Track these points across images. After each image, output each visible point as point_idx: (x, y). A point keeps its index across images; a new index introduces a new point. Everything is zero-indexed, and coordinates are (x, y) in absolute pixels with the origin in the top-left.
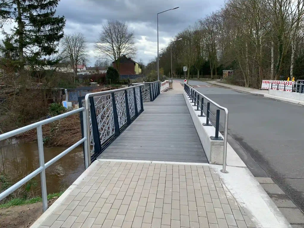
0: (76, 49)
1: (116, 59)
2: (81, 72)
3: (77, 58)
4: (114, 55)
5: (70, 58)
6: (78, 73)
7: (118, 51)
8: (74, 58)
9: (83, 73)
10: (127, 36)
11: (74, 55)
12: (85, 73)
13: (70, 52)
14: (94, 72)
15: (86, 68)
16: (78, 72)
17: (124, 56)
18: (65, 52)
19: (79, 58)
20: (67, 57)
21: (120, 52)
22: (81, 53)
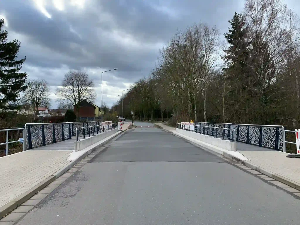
0: (38, 93)
1: (76, 103)
2: (43, 114)
3: (39, 101)
4: (74, 99)
5: (32, 101)
6: (38, 116)
7: (78, 96)
8: (36, 101)
9: (44, 115)
10: (87, 83)
11: (36, 98)
12: (45, 115)
13: (32, 96)
14: (55, 114)
15: (49, 110)
16: (40, 114)
17: (85, 100)
18: (27, 96)
19: (40, 101)
20: (28, 100)
21: (80, 97)
22: (43, 97)
